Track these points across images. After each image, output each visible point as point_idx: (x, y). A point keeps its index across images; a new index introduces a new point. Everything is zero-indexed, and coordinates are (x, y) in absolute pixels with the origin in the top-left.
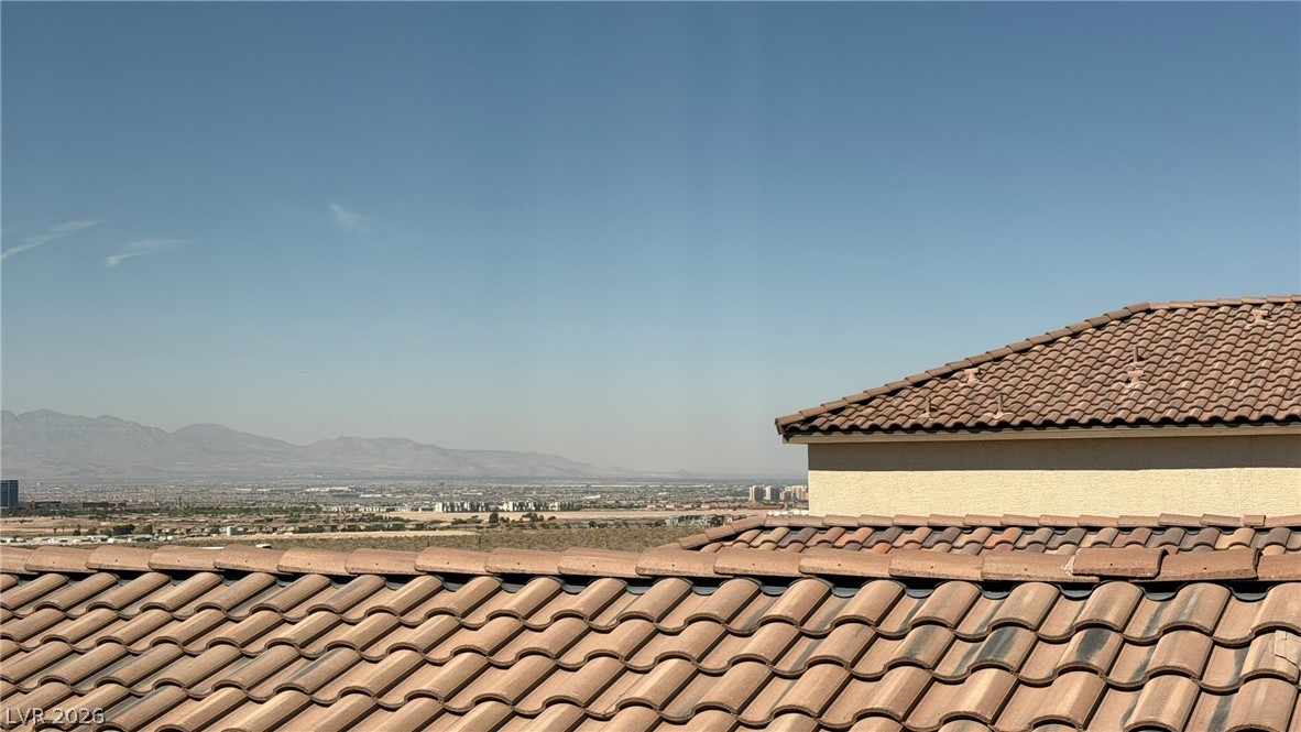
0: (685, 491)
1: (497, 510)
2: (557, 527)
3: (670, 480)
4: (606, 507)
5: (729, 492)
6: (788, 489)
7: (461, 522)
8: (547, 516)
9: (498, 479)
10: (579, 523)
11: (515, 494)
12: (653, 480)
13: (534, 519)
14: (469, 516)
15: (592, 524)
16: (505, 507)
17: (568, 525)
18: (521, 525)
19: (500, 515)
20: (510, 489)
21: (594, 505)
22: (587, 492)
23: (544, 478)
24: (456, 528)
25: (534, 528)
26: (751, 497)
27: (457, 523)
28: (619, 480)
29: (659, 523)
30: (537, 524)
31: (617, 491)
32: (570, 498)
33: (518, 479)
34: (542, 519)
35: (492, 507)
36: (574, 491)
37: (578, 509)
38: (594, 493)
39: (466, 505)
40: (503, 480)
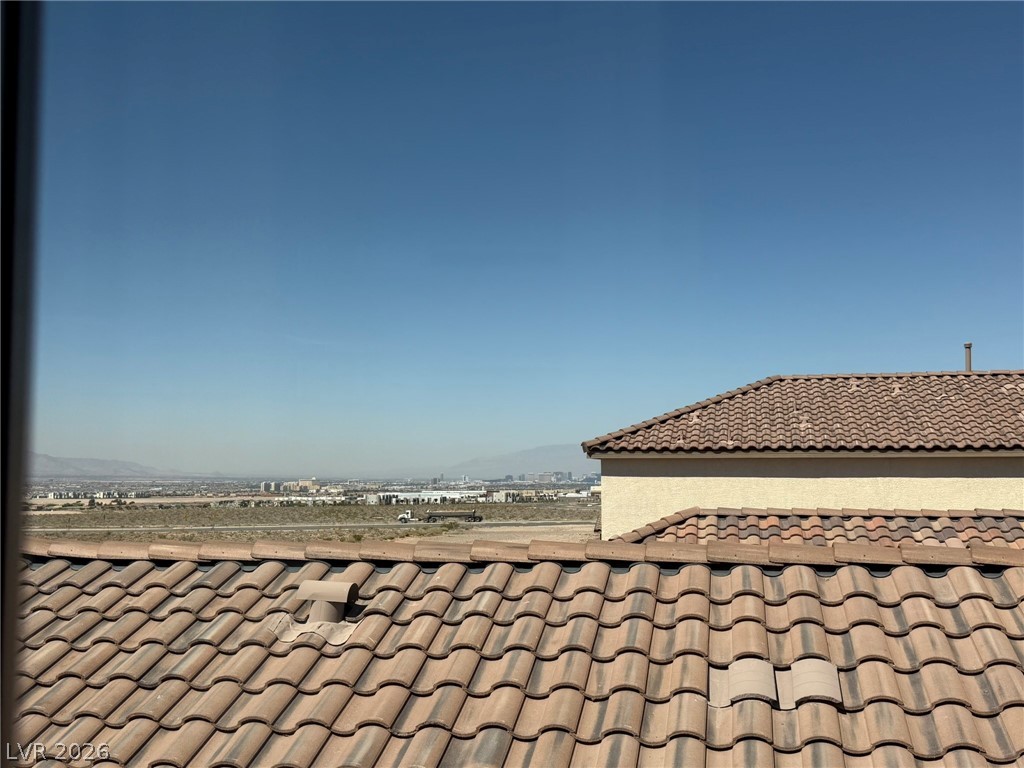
0: (218, 485)
1: (91, 497)
2: (137, 508)
3: (207, 478)
4: (167, 495)
5: (248, 486)
6: (285, 484)
7: (69, 505)
8: (128, 501)
9: (91, 477)
10: (152, 506)
11: (103, 487)
12: (196, 478)
13: (120, 503)
14: (75, 501)
15: (161, 506)
16: (98, 495)
17: (144, 507)
18: (111, 507)
19: (96, 501)
20: (99, 483)
21: (159, 494)
22: (153, 486)
23: (123, 477)
24: (65, 509)
25: (121, 509)
26: (262, 489)
27: (65, 507)
28: (174, 478)
29: (206, 505)
30: (123, 506)
31: (173, 485)
32: (142, 490)
33: (105, 477)
34: (125, 503)
35: (89, 496)
36: (144, 485)
37: (149, 496)
38: (157, 486)
39: (70, 494)
40: (95, 478)
